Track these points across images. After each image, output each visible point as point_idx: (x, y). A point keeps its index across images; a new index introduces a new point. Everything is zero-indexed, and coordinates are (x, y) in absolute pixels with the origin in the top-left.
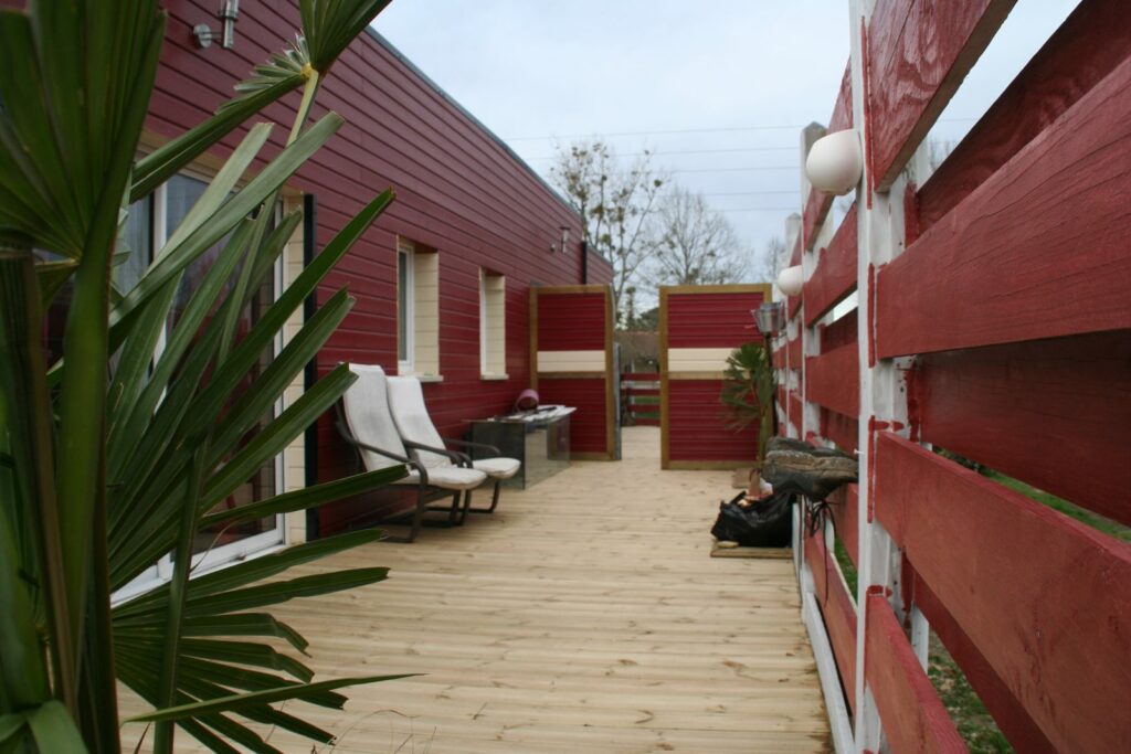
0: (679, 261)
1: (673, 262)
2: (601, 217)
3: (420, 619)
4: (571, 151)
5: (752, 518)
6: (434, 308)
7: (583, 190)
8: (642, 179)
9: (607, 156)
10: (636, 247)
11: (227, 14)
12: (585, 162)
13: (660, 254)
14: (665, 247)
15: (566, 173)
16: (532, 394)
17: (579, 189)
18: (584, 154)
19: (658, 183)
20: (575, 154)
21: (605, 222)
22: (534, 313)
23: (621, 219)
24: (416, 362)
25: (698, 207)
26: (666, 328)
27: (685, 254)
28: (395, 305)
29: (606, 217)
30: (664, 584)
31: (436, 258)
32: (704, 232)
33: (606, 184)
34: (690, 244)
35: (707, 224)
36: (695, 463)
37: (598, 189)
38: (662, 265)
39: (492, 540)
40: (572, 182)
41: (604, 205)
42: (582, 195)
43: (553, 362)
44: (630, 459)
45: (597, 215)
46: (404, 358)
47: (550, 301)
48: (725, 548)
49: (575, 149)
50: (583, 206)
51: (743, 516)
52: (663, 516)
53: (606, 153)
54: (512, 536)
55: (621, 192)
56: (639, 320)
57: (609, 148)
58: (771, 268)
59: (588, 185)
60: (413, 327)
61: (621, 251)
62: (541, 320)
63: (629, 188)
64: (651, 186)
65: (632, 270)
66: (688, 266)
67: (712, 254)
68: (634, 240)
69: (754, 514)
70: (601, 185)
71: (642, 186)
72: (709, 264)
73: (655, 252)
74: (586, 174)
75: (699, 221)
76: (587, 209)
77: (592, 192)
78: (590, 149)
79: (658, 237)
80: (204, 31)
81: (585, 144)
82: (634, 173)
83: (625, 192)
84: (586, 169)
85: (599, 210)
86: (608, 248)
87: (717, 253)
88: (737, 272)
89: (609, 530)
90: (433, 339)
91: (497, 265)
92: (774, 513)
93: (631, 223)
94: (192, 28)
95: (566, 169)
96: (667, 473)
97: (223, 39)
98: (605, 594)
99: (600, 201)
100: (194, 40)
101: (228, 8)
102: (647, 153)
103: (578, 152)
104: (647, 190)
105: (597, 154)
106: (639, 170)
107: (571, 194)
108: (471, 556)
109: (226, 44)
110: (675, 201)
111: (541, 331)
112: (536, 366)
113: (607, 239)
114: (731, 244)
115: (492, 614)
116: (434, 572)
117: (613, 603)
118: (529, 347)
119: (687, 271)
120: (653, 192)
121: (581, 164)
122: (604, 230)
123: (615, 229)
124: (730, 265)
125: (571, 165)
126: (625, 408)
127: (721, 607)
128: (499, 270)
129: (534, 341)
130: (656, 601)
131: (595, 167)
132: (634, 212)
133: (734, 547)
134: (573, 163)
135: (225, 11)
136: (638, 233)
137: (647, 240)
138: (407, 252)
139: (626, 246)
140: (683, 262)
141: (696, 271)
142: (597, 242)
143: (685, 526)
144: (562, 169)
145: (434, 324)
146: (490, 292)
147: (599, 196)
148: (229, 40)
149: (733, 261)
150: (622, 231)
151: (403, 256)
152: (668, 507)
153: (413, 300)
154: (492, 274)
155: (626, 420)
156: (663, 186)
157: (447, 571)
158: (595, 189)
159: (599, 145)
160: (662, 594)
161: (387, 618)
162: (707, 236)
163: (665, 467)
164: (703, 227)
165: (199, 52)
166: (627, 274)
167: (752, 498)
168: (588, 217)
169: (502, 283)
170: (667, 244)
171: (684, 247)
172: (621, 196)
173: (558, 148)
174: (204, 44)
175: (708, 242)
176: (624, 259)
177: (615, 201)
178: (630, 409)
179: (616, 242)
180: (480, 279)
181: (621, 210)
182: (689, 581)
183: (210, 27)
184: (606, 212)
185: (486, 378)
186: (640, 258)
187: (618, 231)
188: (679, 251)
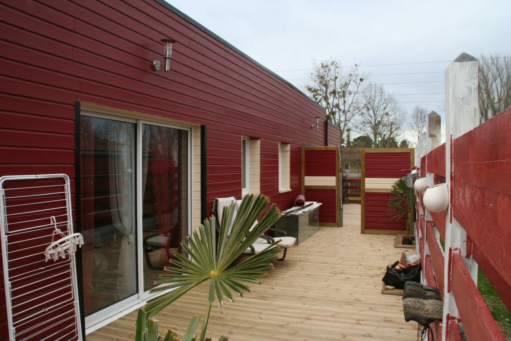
0: (371, 117)
1: (369, 118)
2: (335, 96)
3: (251, 328)
4: (321, 65)
5: (401, 276)
6: (258, 165)
7: (326, 84)
8: (354, 78)
9: (337, 67)
10: (351, 109)
11: (167, 56)
12: (327, 70)
13: (362, 114)
14: (364, 111)
15: (318, 76)
16: (302, 197)
17: (324, 83)
18: (327, 66)
19: (361, 80)
20: (322, 67)
21: (336, 98)
22: (303, 159)
23: (344, 96)
24: (250, 188)
25: (380, 92)
26: (364, 168)
27: (374, 114)
28: (241, 167)
29: (337, 96)
30: (360, 311)
31: (259, 142)
32: (383, 103)
33: (337, 80)
34: (377, 109)
35: (385, 100)
36: (377, 231)
37: (334, 83)
38: (363, 119)
39: (283, 278)
40: (321, 79)
41: (336, 90)
42: (326, 86)
43: (311, 181)
44: (347, 226)
45: (333, 95)
46: (245, 187)
47: (310, 153)
48: (389, 289)
49: (322, 64)
50: (326, 91)
51: (397, 275)
52: (361, 265)
53: (337, 66)
54: (292, 276)
55: (344, 84)
56: (352, 142)
57: (338, 64)
58: (416, 120)
59: (329, 81)
60: (248, 174)
61: (344, 112)
62: (307, 162)
63: (348, 82)
64: (358, 81)
65: (349, 120)
66: (376, 120)
67: (387, 114)
68: (350, 107)
69: (402, 274)
70: (335, 81)
71: (354, 81)
72: (385, 119)
73: (360, 113)
74: (327, 76)
75: (381, 98)
76: (328, 92)
77: (331, 84)
78: (329, 64)
79: (361, 106)
80: (157, 63)
81: (327, 62)
82: (350, 75)
83: (346, 84)
84: (328, 74)
85: (334, 92)
86: (338, 110)
87: (390, 113)
88: (399, 122)
89: (336, 274)
90: (258, 178)
91: (286, 139)
92: (412, 274)
93: (349, 99)
94: (152, 63)
95: (318, 74)
96: (364, 235)
97: (165, 67)
98: (333, 316)
99: (334, 88)
100: (153, 67)
101: (167, 54)
102: (356, 65)
103: (324, 65)
104: (356, 83)
105: (333, 66)
106: (353, 74)
107: (320, 85)
108: (273, 288)
109: (167, 70)
110: (370, 89)
111: (306, 167)
112: (304, 183)
113: (337, 106)
114: (396, 109)
115: (282, 326)
116: (257, 298)
117: (336, 322)
118: (301, 174)
119: (375, 122)
120: (359, 84)
121: (326, 71)
122: (336, 102)
123: (342, 100)
124: (396, 119)
125: (321, 72)
126: (345, 195)
127: (385, 327)
128: (287, 142)
129: (303, 172)
130: (356, 322)
131: (332, 72)
132: (350, 93)
133: (393, 289)
134: (322, 71)
135: (166, 55)
136: (352, 103)
137: (356, 106)
138: (246, 140)
139: (347, 109)
140: (373, 118)
141: (379, 122)
142: (333, 107)
143: (371, 273)
144: (317, 74)
145: (258, 172)
146: (284, 151)
147: (334, 85)
148: (168, 67)
149: (397, 117)
150: (345, 102)
151: (244, 141)
152: (363, 259)
153: (248, 161)
154: (284, 144)
155: (345, 201)
156: (364, 81)
157: (263, 298)
158: (332, 83)
159: (333, 62)
160: (358, 317)
161: (237, 327)
162: (385, 105)
163: (363, 232)
164: (383, 101)
165: (154, 73)
166: (347, 122)
167: (402, 266)
168: (329, 96)
169: (288, 147)
170: (366, 109)
171: (373, 111)
172: (344, 86)
173: (314, 64)
174: (157, 69)
175: (385, 108)
176: (346, 115)
177: (341, 88)
178: (348, 195)
179: (342, 107)
180: (279, 147)
181: (344, 92)
182: (371, 309)
183: (160, 62)
184: (337, 93)
185: (281, 192)
186: (353, 115)
187: (343, 101)
188: (371, 112)
